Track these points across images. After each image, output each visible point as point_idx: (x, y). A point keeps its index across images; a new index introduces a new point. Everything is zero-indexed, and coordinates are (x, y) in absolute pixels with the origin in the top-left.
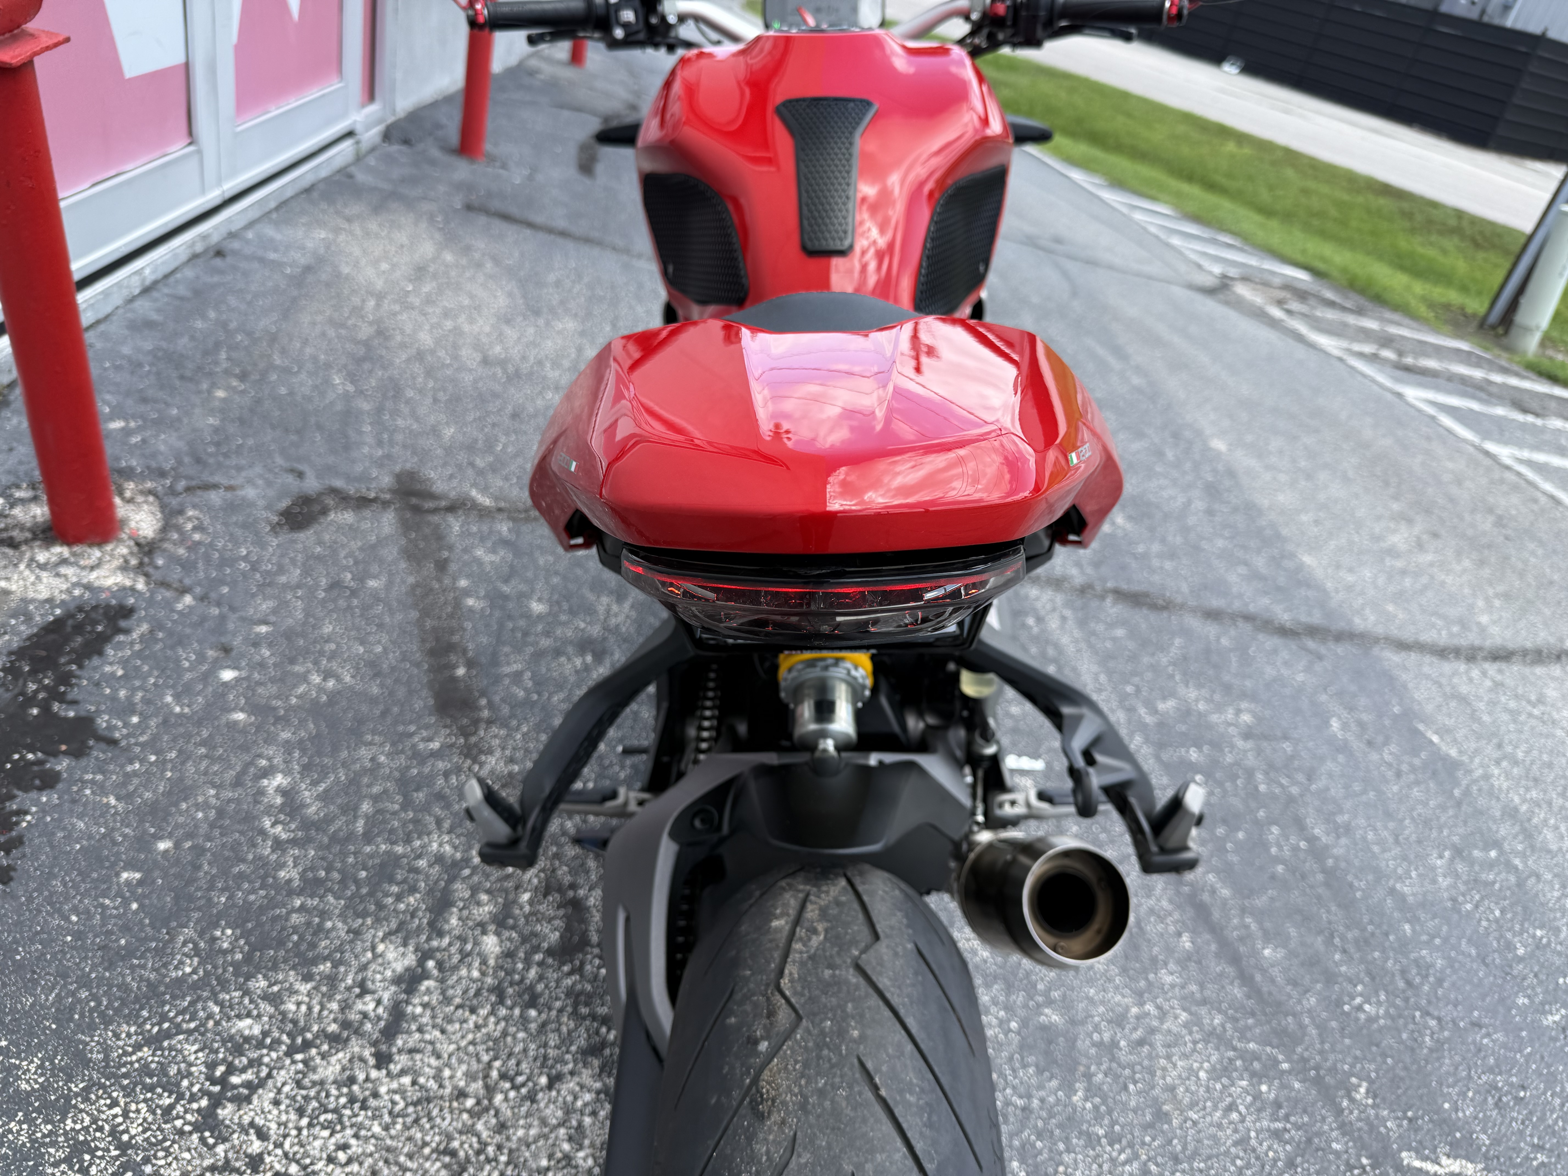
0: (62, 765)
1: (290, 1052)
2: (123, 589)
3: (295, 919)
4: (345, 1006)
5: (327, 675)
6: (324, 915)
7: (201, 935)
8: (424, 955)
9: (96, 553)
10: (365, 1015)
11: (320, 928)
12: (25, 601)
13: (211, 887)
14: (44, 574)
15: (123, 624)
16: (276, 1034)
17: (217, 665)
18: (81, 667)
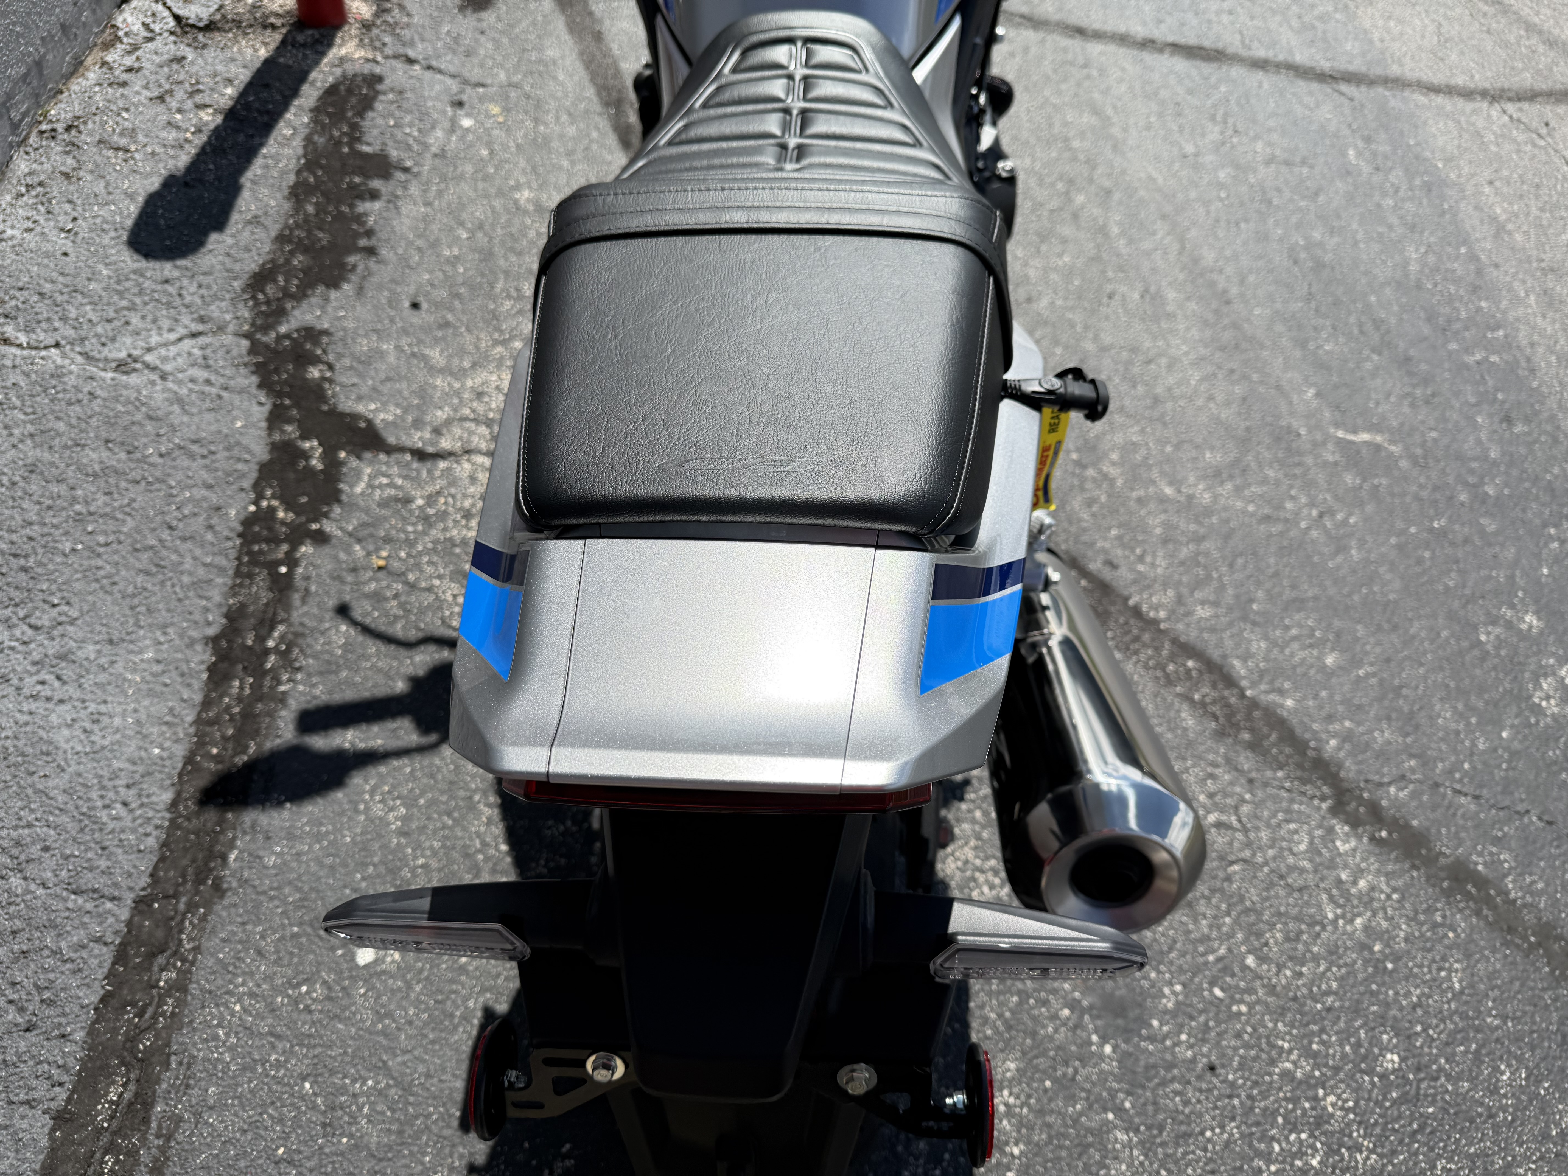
0: (379, 184)
2: (368, 61)
9: (338, 34)
15: (379, 87)
17: (457, 116)
18: (363, 118)
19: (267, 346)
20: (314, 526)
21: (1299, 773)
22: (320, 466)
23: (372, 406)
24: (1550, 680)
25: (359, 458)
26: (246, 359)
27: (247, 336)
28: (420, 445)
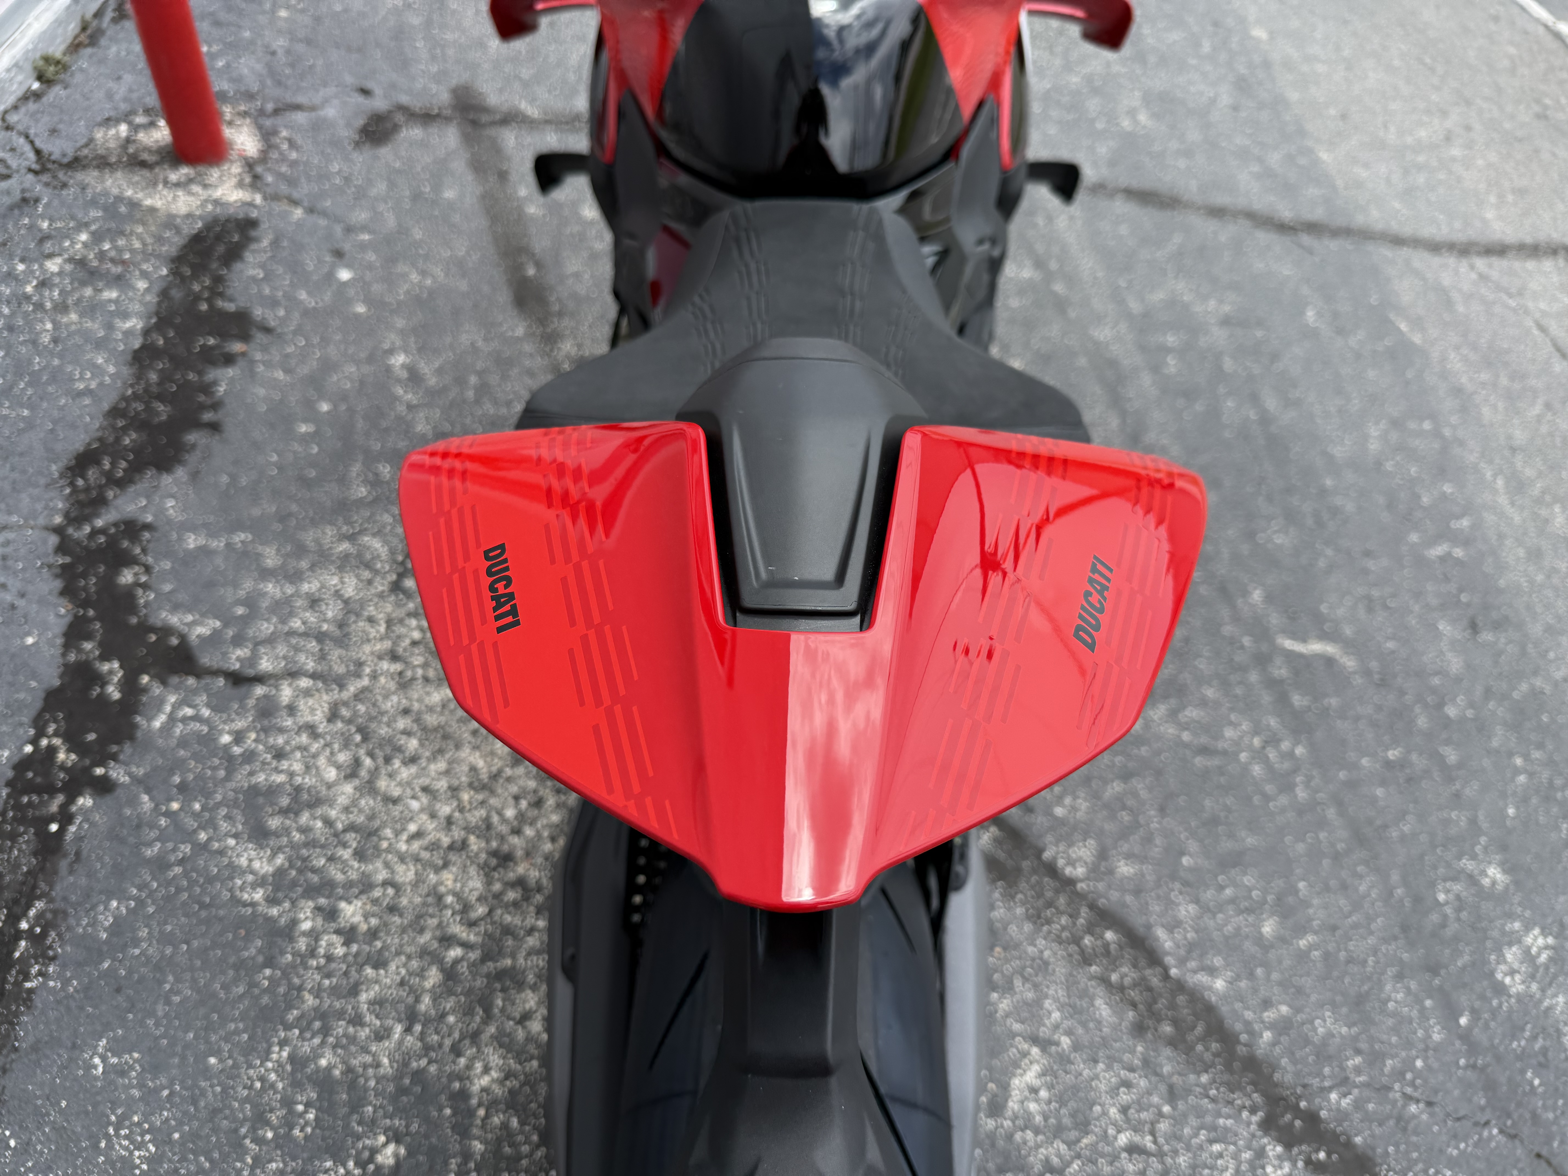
2: (245, 205)
5: (424, 274)
7: (369, 468)
9: (215, 173)
12: (171, 217)
14: (179, 192)
17: (335, 267)
18: (228, 269)
19: (78, 543)
20: (99, 771)
21: (1226, 1077)
22: (116, 696)
23: (189, 618)
24: (1514, 949)
25: (164, 683)
26: (51, 559)
27: (58, 530)
28: (237, 666)
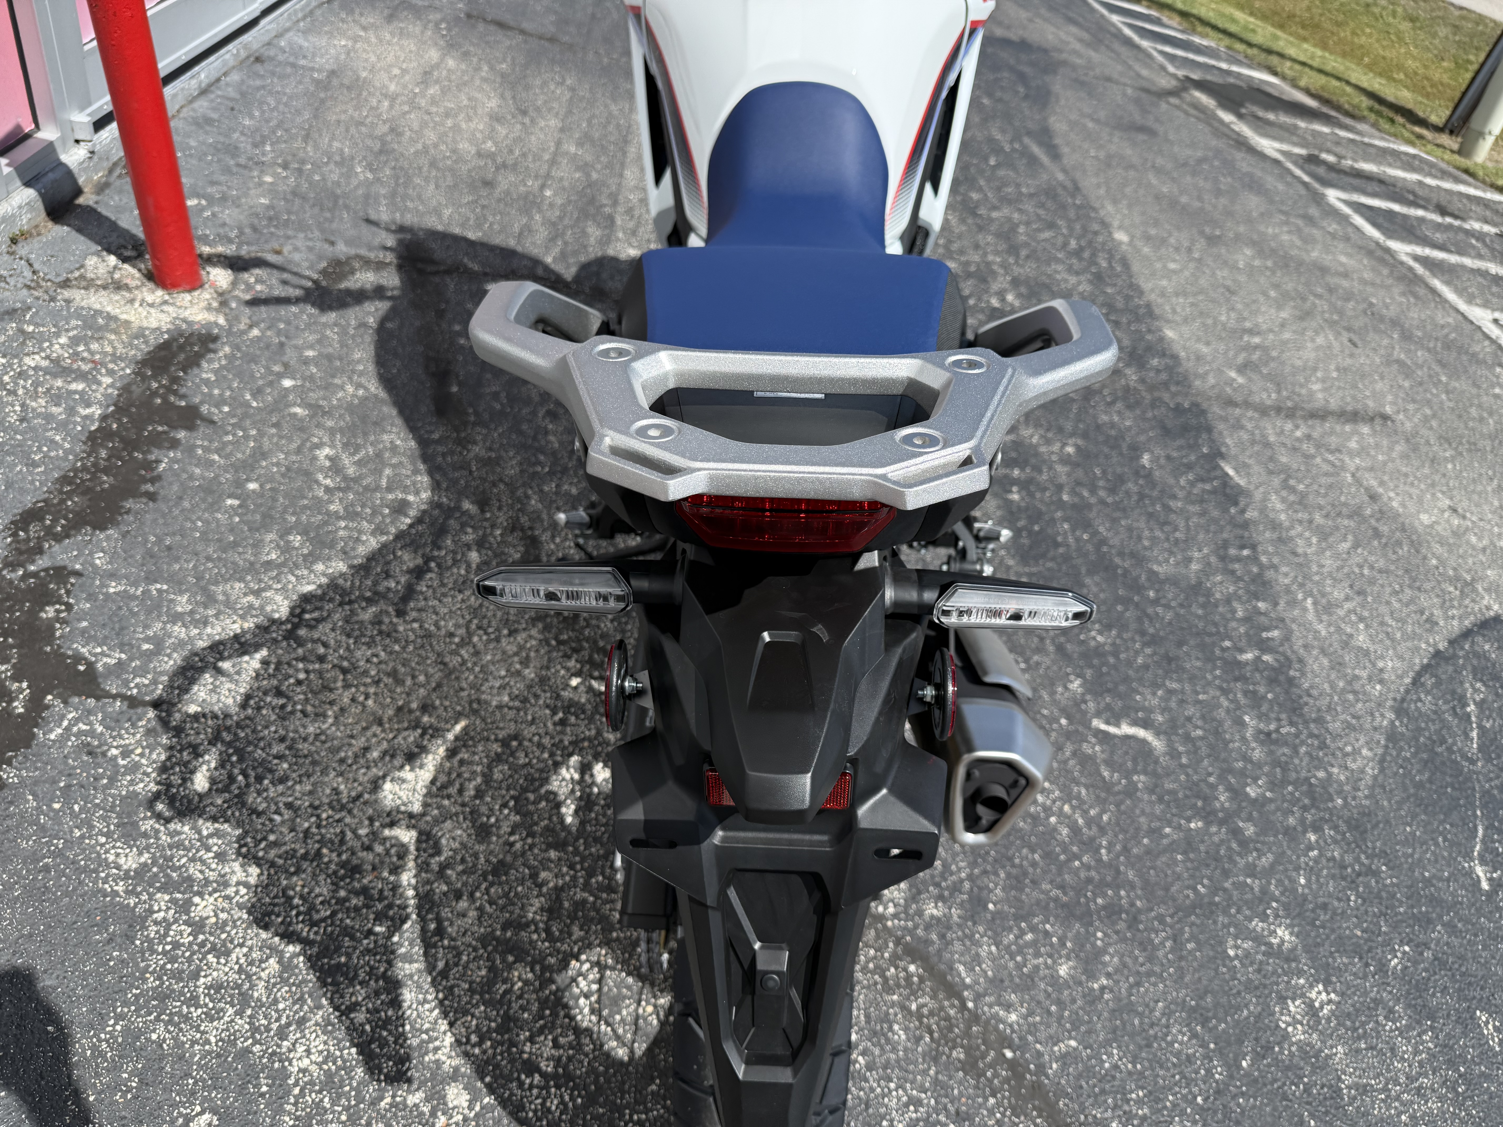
0: (181, 435)
1: (341, 604)
2: (209, 323)
3: (341, 533)
4: (376, 583)
5: (359, 386)
6: (360, 532)
7: (281, 537)
8: (427, 559)
9: (187, 297)
10: (389, 589)
11: (358, 540)
12: (142, 329)
13: (285, 511)
14: (152, 311)
15: (212, 346)
16: (331, 594)
17: (280, 376)
18: (185, 373)
21: (1013, 1101)
22: (21, 710)
24: (1298, 1002)
25: (65, 702)
28: (135, 691)
